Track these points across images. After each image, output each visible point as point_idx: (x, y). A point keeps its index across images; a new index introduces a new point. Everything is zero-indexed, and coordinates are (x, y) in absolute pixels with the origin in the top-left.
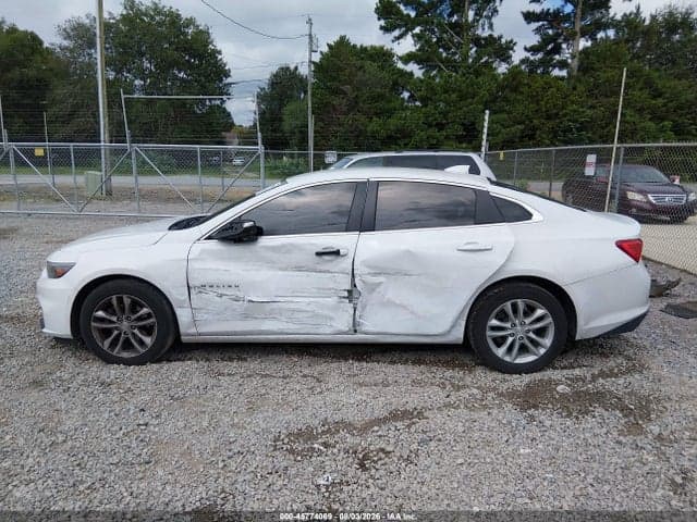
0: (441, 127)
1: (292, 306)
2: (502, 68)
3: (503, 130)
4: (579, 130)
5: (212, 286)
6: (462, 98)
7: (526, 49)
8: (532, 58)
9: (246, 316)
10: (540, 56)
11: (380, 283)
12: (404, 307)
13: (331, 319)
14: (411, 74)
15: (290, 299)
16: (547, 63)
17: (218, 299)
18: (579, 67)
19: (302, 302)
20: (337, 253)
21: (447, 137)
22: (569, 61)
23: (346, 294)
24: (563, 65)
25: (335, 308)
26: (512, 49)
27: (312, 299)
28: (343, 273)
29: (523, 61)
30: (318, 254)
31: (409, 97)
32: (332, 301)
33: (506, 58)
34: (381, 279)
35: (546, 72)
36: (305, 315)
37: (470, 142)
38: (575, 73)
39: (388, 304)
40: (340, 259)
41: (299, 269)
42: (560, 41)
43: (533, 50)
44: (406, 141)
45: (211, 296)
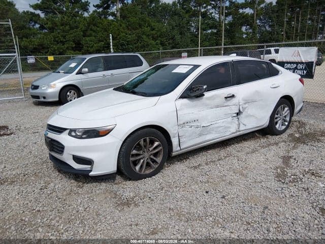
0: (63, 43)
1: (217, 125)
2: (86, 15)
3: (95, 45)
4: (127, 44)
5: (187, 123)
6: (72, 28)
7: (94, 6)
8: (98, 10)
9: (200, 135)
10: (101, 10)
11: (247, 107)
12: (253, 116)
13: (229, 127)
14: (38, 15)
15: (216, 122)
16: (105, 13)
17: (190, 129)
18: (121, 16)
19: (220, 123)
20: (233, 96)
21: (67, 48)
22: (116, 12)
23: (235, 115)
24: (113, 14)
25: (231, 123)
26: (89, 5)
27: (224, 120)
28: (234, 105)
29: (94, 12)
30: (226, 98)
31: (40, 27)
32: (230, 119)
33: (86, 10)
34: (247, 105)
35: (106, 18)
36: (222, 128)
37: (80, 50)
38: (119, 19)
39: (249, 116)
40: (233, 99)
41: (217, 107)
42: (109, 3)
43: (98, 6)
44: (46, 51)
45: (187, 128)
